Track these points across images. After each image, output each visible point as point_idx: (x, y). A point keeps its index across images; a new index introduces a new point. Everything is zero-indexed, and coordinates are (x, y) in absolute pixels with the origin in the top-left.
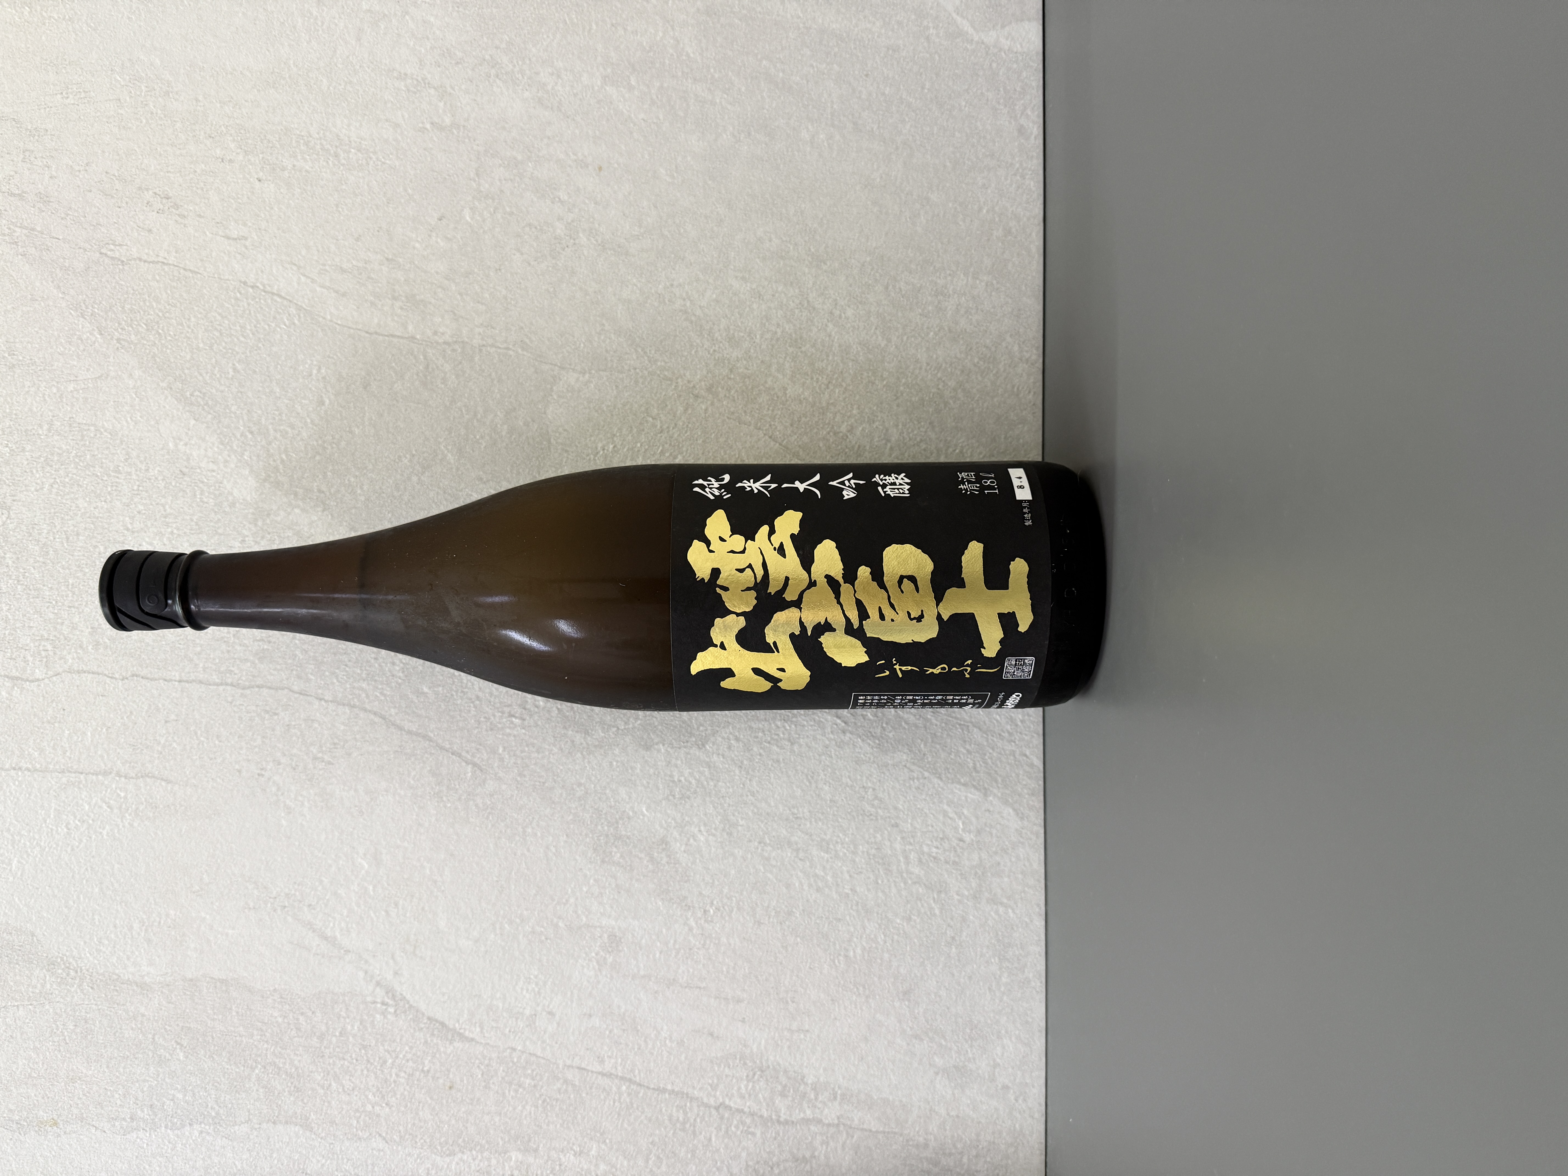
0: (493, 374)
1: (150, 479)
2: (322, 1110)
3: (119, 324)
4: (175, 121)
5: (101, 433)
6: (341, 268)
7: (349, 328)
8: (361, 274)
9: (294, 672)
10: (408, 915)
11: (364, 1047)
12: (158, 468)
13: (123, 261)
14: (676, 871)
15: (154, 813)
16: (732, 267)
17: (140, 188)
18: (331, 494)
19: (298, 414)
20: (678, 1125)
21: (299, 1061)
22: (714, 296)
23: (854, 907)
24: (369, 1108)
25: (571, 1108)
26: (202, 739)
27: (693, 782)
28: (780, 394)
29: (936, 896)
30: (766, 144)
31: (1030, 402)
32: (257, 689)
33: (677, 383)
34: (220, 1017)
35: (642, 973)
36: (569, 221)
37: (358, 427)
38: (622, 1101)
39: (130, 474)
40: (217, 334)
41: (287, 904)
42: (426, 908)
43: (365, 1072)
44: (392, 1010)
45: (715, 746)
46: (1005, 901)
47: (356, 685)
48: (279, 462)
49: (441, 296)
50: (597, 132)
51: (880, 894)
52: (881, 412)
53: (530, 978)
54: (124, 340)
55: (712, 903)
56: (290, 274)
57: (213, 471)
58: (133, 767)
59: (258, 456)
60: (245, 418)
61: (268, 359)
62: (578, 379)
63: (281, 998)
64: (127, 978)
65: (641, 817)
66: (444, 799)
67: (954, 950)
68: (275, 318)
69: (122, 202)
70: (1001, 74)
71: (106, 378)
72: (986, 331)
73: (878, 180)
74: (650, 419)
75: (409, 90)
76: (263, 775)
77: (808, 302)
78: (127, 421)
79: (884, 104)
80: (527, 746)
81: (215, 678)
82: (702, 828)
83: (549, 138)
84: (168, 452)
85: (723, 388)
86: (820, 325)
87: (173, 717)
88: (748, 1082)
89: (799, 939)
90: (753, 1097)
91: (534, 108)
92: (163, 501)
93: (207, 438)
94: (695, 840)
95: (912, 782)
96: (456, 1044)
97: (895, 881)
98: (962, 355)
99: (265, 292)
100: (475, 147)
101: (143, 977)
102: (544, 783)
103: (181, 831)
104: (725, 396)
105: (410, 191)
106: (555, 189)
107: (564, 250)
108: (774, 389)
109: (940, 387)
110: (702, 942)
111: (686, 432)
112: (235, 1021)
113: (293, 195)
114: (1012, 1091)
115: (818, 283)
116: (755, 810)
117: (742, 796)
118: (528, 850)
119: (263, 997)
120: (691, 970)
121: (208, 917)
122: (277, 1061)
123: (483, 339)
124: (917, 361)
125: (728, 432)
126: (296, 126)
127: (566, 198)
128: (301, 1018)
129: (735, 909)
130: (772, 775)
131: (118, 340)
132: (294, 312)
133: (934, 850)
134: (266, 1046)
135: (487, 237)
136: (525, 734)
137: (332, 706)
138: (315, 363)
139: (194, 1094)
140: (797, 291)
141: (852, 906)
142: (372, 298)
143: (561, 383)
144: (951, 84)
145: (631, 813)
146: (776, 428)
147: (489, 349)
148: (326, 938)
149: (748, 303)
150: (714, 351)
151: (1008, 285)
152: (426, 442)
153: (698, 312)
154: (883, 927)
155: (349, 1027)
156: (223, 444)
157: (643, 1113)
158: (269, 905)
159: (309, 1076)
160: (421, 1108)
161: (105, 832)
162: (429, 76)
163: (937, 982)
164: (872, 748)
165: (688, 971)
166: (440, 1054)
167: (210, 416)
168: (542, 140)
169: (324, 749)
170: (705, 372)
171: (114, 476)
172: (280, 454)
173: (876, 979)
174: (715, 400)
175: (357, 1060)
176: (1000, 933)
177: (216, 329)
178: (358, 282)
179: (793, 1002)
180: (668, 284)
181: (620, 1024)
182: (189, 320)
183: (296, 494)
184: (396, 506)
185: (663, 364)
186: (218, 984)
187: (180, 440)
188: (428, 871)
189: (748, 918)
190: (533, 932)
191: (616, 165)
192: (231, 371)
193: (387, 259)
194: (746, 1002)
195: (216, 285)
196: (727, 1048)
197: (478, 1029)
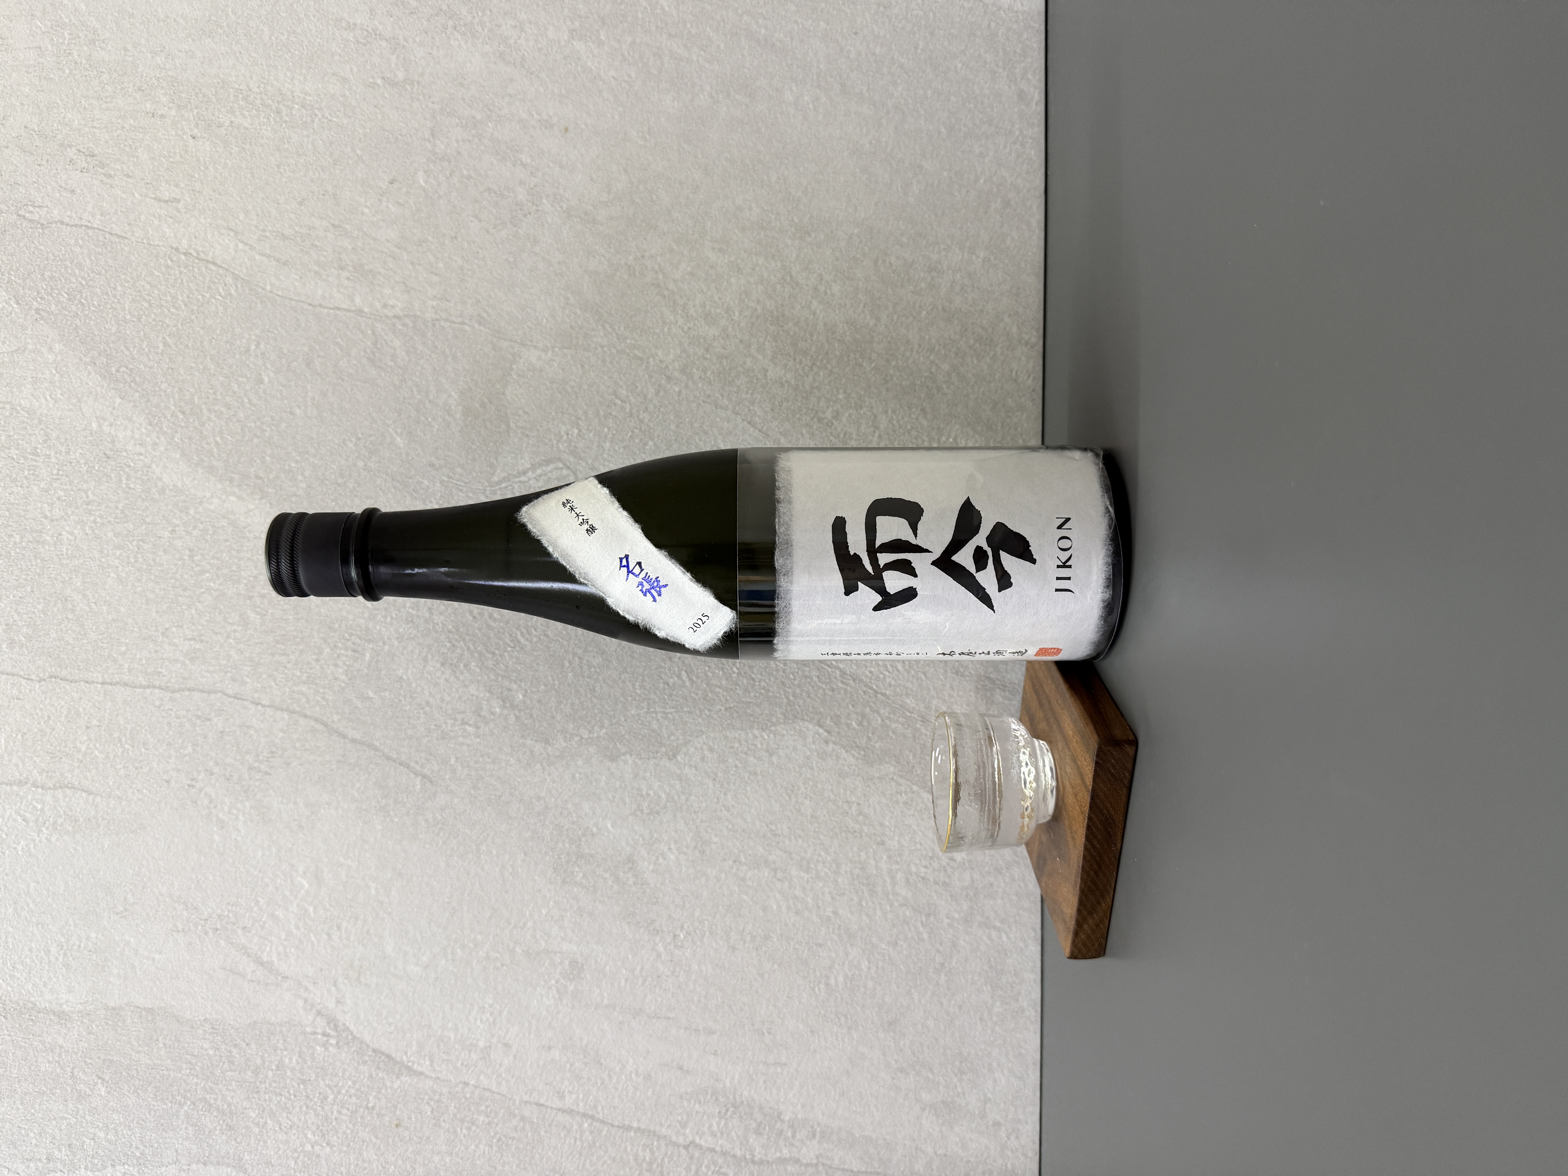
0: (447, 350)
1: (71, 463)
2: (257, 1150)
3: (38, 293)
4: (101, 72)
5: (18, 412)
6: (283, 234)
7: (291, 299)
8: (304, 241)
9: (229, 674)
10: (352, 939)
11: (304, 1082)
12: (80, 451)
13: (43, 225)
14: (644, 893)
15: (74, 827)
16: (709, 238)
17: (62, 145)
18: (269, 479)
19: (234, 392)
20: (644, 1165)
21: (232, 1097)
22: (689, 269)
23: (836, 931)
24: (308, 1147)
25: (528, 1148)
26: (127, 746)
27: (663, 796)
28: (760, 376)
29: (924, 919)
30: (747, 106)
31: (1029, 388)
32: (187, 693)
33: (648, 363)
34: (146, 1048)
35: (606, 1001)
36: (532, 186)
37: (299, 407)
38: (584, 1138)
39: (49, 456)
40: (146, 305)
41: (219, 926)
42: (372, 932)
43: (304, 1109)
44: (333, 1041)
45: (687, 758)
46: (998, 924)
47: (296, 689)
48: (213, 445)
49: (391, 266)
50: (563, 91)
51: (864, 917)
52: (869, 397)
53: (484, 1007)
54: (43, 310)
55: (682, 927)
56: (227, 241)
57: (141, 454)
58: (51, 777)
59: (190, 438)
60: (177, 396)
61: (202, 332)
62: (539, 358)
63: (213, 1028)
64: (43, 1006)
65: (606, 834)
66: (391, 813)
67: (943, 977)
68: (209, 288)
69: (42, 159)
70: (1000, 34)
71: (24, 351)
72: (982, 311)
73: (868, 146)
74: (619, 402)
75: (358, 42)
76: (193, 786)
77: (791, 276)
78: (46, 399)
79: (874, 65)
80: (482, 756)
81: (142, 680)
82: (672, 846)
83: (510, 96)
84: (91, 433)
85: (698, 369)
86: (804, 302)
87: (95, 722)
88: (720, 1118)
89: (776, 966)
90: (725, 1135)
91: (495, 63)
92: (85, 487)
93: (134, 418)
94: (664, 859)
95: (899, 796)
96: (404, 1079)
97: (880, 904)
98: (957, 336)
99: (198, 259)
100: (430, 105)
101: (61, 1005)
102: (500, 796)
103: (103, 846)
104: (700, 378)
105: (359, 152)
106: (517, 151)
107: (525, 216)
108: (753, 371)
109: (933, 370)
110: (672, 969)
111: (658, 417)
112: (162, 1053)
113: (231, 154)
114: (1003, 1128)
115: (802, 256)
116: (730, 827)
117: (716, 811)
118: (483, 870)
119: (192, 1028)
120: (659, 999)
121: (132, 940)
122: (208, 1096)
123: (436, 313)
124: (908, 342)
125: (703, 417)
126: (234, 78)
127: (529, 161)
128: (234, 1051)
129: (707, 933)
130: (749, 788)
131: (37, 311)
132: (231, 282)
133: (923, 870)
134: (195, 1080)
135: (442, 202)
136: (480, 743)
137: (269, 711)
138: (253, 337)
139: (116, 1132)
140: (779, 264)
141: (834, 930)
142: (317, 268)
143: (521, 361)
144: (946, 43)
145: (595, 830)
146: (755, 413)
147: (443, 323)
148: (262, 964)
149: (726, 277)
150: (689, 328)
151: (1006, 261)
152: (374, 425)
153: (672, 286)
154: (867, 952)
155: (287, 1060)
156: (151, 425)
157: (606, 1152)
158: (200, 927)
159: (242, 1113)
160: (364, 1147)
161: (19, 848)
162: (380, 27)
163: (925, 1012)
164: (857, 759)
165: (656, 1000)
166: (386, 1089)
167: (137, 395)
168: (503, 98)
169: (261, 758)
170: (678, 352)
171: (32, 459)
172: (214, 436)
173: (859, 1009)
174: (690, 383)
175: (295, 1096)
176: (992, 959)
177: (145, 300)
178: (302, 250)
179: (769, 1033)
180: (639, 255)
181: (582, 1057)
182: (115, 289)
183: (231, 480)
184: (340, 494)
185: (633, 342)
186: (144, 1013)
187: (105, 420)
188: (373, 892)
189: (721, 943)
190: (488, 958)
191: (583, 126)
192: (161, 346)
193: (333, 225)
194: (718, 1034)
195: (145, 251)
196: (698, 1081)
197: (428, 1063)
